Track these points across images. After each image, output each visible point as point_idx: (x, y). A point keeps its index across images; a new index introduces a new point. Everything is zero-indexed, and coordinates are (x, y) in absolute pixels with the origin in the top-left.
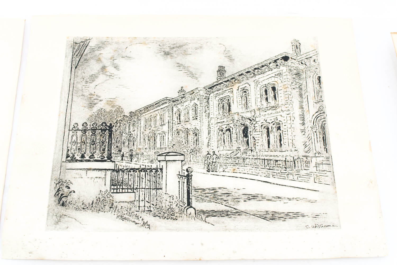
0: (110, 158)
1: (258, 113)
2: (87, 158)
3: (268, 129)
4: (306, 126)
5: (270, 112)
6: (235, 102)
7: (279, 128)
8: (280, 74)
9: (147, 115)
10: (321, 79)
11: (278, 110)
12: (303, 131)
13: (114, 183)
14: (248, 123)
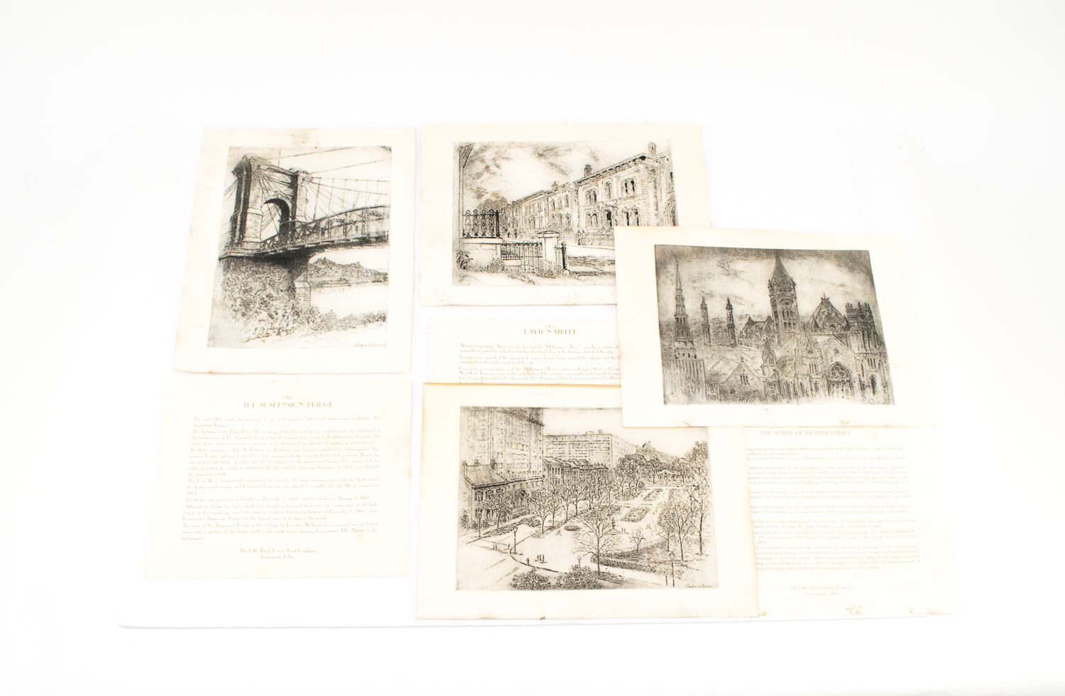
0: (498, 235)
1: (619, 201)
2: (481, 236)
3: (628, 214)
4: (659, 211)
5: (630, 200)
6: (600, 193)
7: (637, 213)
8: (638, 171)
9: (527, 204)
10: (673, 174)
11: (636, 199)
12: (657, 215)
13: (503, 253)
14: (611, 209)
